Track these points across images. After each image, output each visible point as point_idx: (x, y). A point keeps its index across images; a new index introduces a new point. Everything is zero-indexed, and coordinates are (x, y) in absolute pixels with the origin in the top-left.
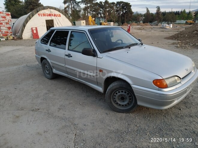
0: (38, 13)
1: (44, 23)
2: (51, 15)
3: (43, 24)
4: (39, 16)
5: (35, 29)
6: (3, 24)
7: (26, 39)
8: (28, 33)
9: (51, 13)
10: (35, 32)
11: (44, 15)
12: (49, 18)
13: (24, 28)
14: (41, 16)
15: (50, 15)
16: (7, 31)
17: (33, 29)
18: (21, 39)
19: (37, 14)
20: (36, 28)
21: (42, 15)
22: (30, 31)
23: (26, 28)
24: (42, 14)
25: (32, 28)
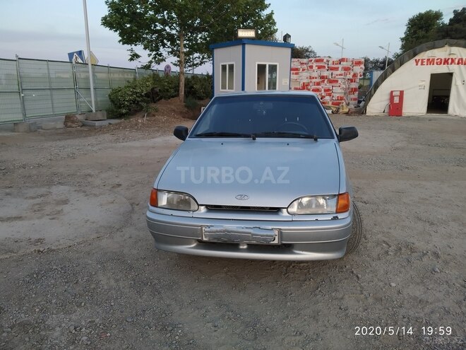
0: (417, 58)
1: (424, 81)
2: (450, 61)
3: (421, 84)
4: (417, 65)
5: (398, 93)
6: (340, 82)
7: (372, 115)
8: (381, 101)
9: (452, 57)
10: (396, 100)
11: (430, 62)
12: (443, 69)
13: (375, 91)
14: (422, 64)
15: (446, 62)
16: (342, 95)
17: (394, 94)
18: (363, 113)
19: (412, 61)
20: (402, 93)
21: (425, 63)
22: (388, 97)
23: (378, 91)
24: (426, 61)
25: (392, 92)
